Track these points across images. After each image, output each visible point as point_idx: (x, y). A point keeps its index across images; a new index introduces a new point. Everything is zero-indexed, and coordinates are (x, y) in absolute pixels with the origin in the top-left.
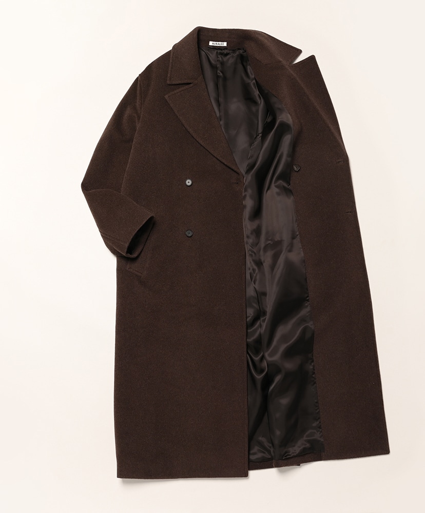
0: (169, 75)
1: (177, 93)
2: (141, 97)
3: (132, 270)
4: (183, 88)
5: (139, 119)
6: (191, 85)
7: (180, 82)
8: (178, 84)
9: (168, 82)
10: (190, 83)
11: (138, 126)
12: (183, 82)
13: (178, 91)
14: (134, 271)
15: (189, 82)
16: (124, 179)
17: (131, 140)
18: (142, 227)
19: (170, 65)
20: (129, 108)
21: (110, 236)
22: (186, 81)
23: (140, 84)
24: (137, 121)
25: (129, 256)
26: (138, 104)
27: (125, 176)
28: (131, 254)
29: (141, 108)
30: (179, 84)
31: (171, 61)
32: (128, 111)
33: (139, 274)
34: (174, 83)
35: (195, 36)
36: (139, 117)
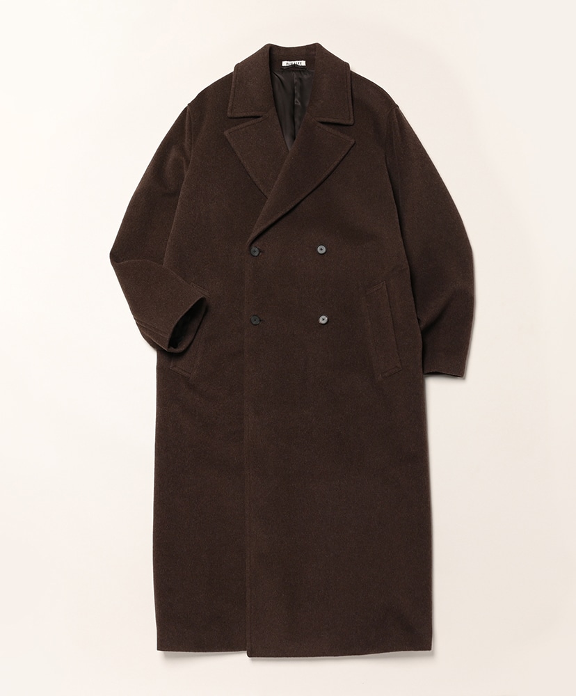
0: (230, 105)
1: (241, 129)
2: (191, 134)
3: (176, 369)
4: (248, 123)
5: (188, 165)
6: (261, 119)
7: (245, 114)
8: (241, 118)
9: (229, 114)
10: (259, 117)
11: (187, 173)
12: (248, 115)
13: (241, 126)
14: (180, 370)
15: (257, 114)
16: (168, 245)
17: (176, 193)
18: (187, 312)
19: (232, 92)
20: (174, 149)
21: (146, 324)
22: (252, 114)
23: (190, 117)
24: (184, 167)
25: (172, 350)
26: (186, 143)
27: (169, 241)
28: (175, 348)
29: (191, 150)
30: (244, 117)
31: (233, 86)
32: (173, 154)
33: (187, 375)
34: (237, 115)
35: (267, 54)
36: (188, 162)
